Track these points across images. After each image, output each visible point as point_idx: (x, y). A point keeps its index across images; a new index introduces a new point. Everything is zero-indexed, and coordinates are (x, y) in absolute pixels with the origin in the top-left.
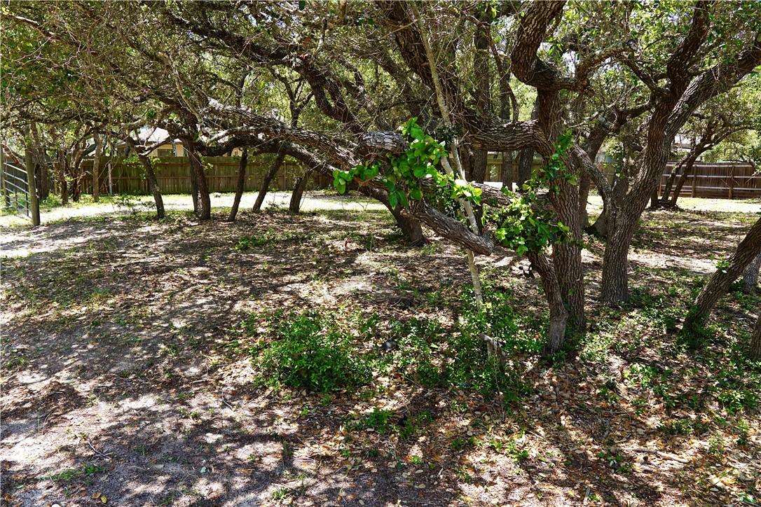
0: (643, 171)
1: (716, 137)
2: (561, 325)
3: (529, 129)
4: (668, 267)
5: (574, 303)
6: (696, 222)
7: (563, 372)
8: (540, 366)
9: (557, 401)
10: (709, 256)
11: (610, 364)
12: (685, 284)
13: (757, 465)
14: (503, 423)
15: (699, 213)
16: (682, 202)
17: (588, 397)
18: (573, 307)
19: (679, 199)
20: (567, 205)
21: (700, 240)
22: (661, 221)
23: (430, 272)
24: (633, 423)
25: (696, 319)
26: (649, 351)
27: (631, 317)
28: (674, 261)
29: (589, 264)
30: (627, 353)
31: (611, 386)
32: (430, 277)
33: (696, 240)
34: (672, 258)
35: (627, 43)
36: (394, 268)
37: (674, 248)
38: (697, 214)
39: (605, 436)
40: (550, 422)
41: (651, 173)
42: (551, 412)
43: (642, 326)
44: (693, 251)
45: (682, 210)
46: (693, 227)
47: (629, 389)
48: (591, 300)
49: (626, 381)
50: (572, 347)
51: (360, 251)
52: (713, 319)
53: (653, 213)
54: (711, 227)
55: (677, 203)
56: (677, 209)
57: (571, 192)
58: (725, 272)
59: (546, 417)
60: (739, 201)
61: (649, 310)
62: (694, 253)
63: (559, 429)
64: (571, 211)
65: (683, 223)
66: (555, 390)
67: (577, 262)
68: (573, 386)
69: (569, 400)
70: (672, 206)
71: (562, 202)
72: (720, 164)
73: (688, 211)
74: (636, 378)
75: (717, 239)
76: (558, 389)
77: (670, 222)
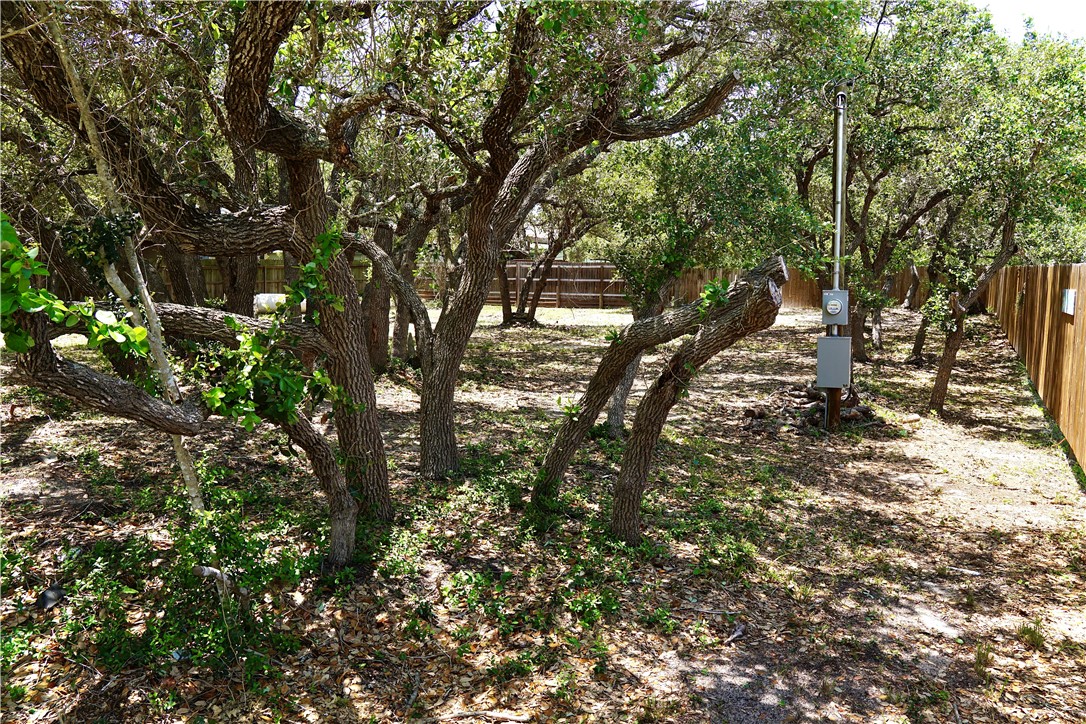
0: (465, 280)
1: (577, 231)
2: (348, 524)
3: (276, 220)
4: (520, 408)
5: (373, 485)
6: (559, 342)
7: (351, 601)
8: (316, 597)
9: (339, 653)
10: (572, 388)
11: (425, 574)
12: (539, 433)
13: (618, 700)
14: (245, 713)
15: (563, 329)
16: (544, 315)
17: (389, 637)
18: (372, 491)
19: (538, 310)
20: (348, 337)
21: (562, 367)
22: (516, 342)
23: (160, 448)
24: (455, 668)
25: (546, 487)
26: (485, 545)
27: (461, 493)
28: (527, 398)
29: (412, 413)
30: (451, 552)
31: (425, 613)
32: (159, 456)
33: (556, 367)
34: (526, 395)
35: (385, 89)
36: (94, 445)
37: (530, 380)
38: (561, 330)
39: (411, 702)
40: (326, 694)
41: (475, 284)
42: (327, 676)
43: (476, 505)
44: (552, 383)
45: (542, 327)
46: (555, 349)
47: (450, 613)
48: (406, 472)
49: (447, 600)
50: (367, 557)
51: (38, 421)
52: (572, 481)
53: (507, 331)
54: (576, 348)
55: (536, 317)
56: (535, 324)
57: (351, 317)
58: (575, 419)
59: (320, 687)
60: (611, 310)
61: (487, 479)
62: (554, 385)
63: (339, 705)
64: (355, 345)
65: (544, 344)
66: (337, 635)
67: (370, 423)
68: (367, 623)
69: (359, 647)
70: (529, 320)
71: (339, 333)
72: (587, 264)
73: (550, 327)
74: (461, 593)
75: (582, 363)
76: (342, 632)
77: (527, 343)
